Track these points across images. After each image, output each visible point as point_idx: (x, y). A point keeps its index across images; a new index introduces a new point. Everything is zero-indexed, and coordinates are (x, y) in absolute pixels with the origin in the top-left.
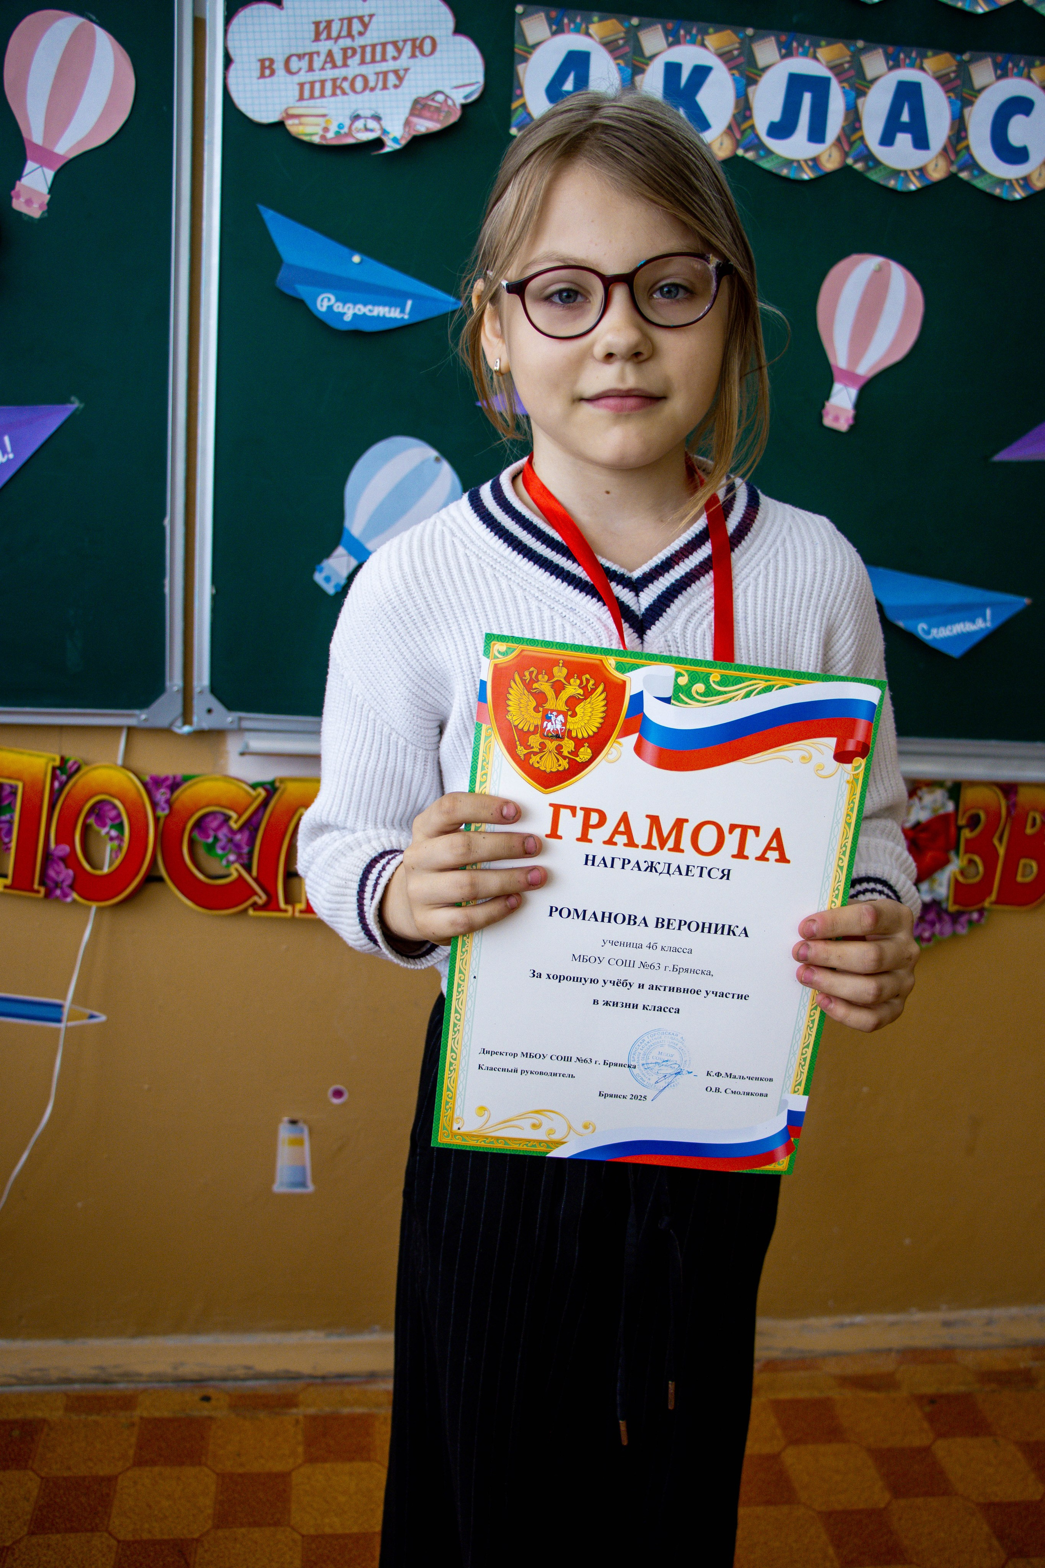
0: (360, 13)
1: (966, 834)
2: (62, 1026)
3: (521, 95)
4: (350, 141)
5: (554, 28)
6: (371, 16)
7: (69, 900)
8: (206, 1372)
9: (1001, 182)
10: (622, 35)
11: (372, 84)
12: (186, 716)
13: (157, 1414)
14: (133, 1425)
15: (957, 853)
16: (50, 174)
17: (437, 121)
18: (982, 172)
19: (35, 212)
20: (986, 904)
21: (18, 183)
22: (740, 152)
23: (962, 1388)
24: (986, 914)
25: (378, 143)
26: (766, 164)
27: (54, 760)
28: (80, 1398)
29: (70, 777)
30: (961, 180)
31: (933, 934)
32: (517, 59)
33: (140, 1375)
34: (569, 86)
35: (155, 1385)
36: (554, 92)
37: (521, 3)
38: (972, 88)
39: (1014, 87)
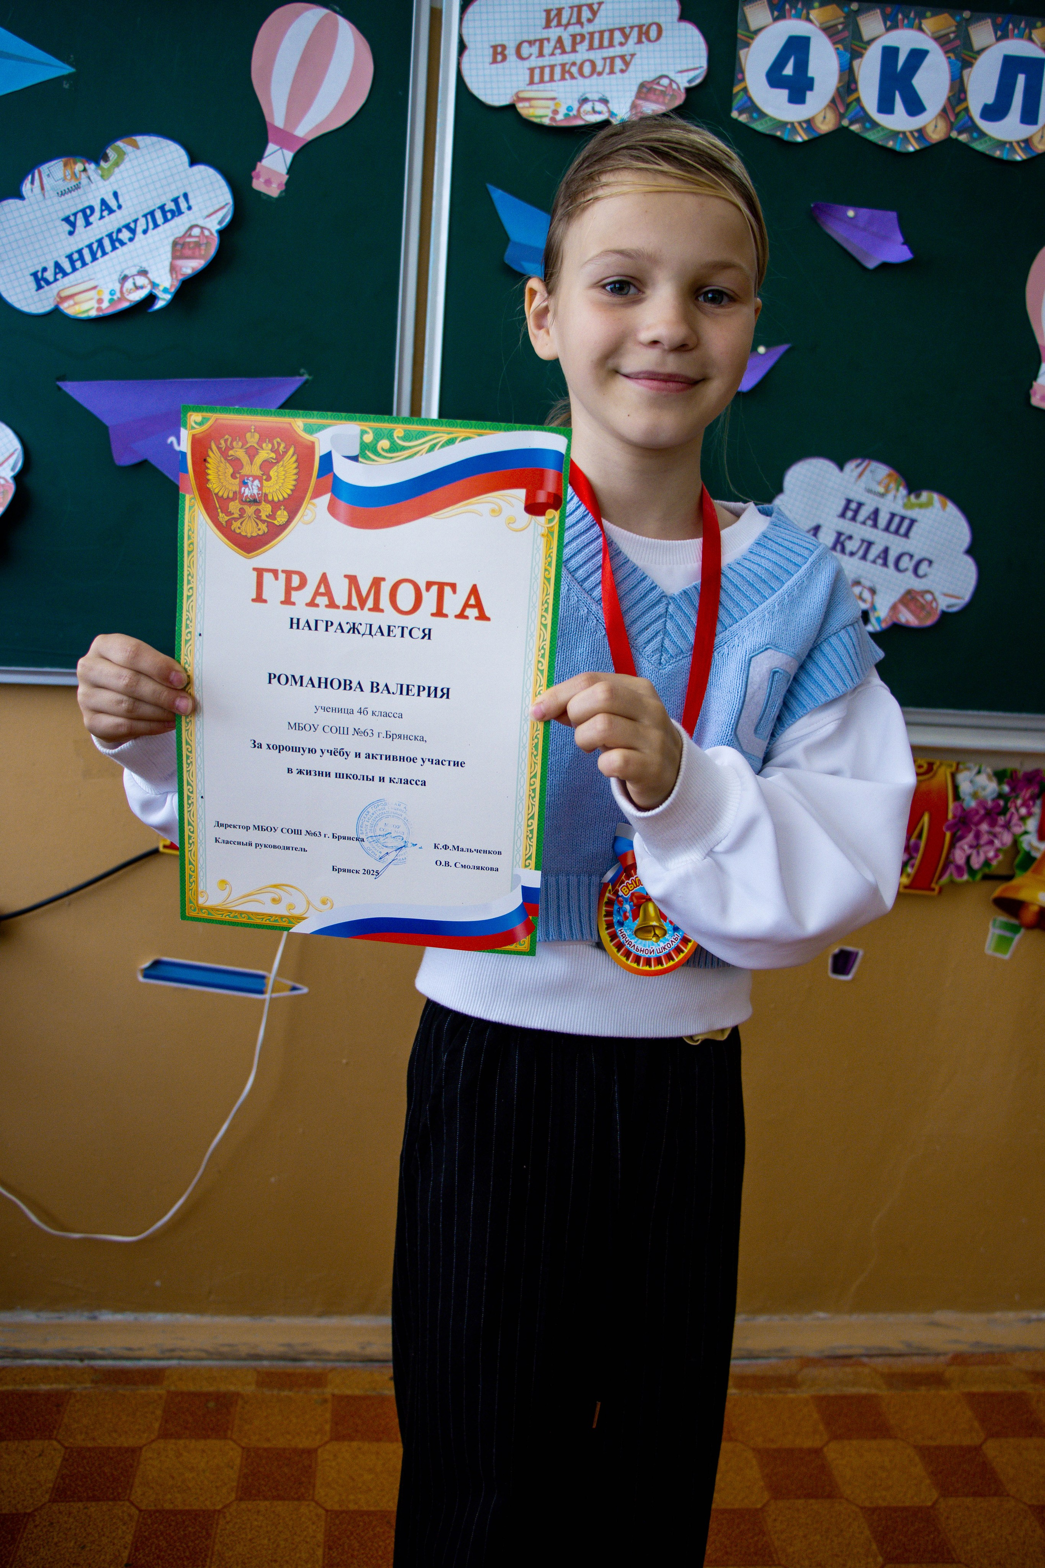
0: (589, 3)
2: (267, 996)
3: (743, 79)
4: (580, 123)
5: (776, 13)
10: (842, 20)
13: (348, 1392)
14: (325, 1401)
16: (289, 155)
19: (274, 191)
21: (259, 164)
22: (954, 135)
26: (979, 146)
28: (269, 1374)
32: (739, 45)
33: (328, 1353)
34: (788, 70)
35: (345, 1364)
36: (775, 78)
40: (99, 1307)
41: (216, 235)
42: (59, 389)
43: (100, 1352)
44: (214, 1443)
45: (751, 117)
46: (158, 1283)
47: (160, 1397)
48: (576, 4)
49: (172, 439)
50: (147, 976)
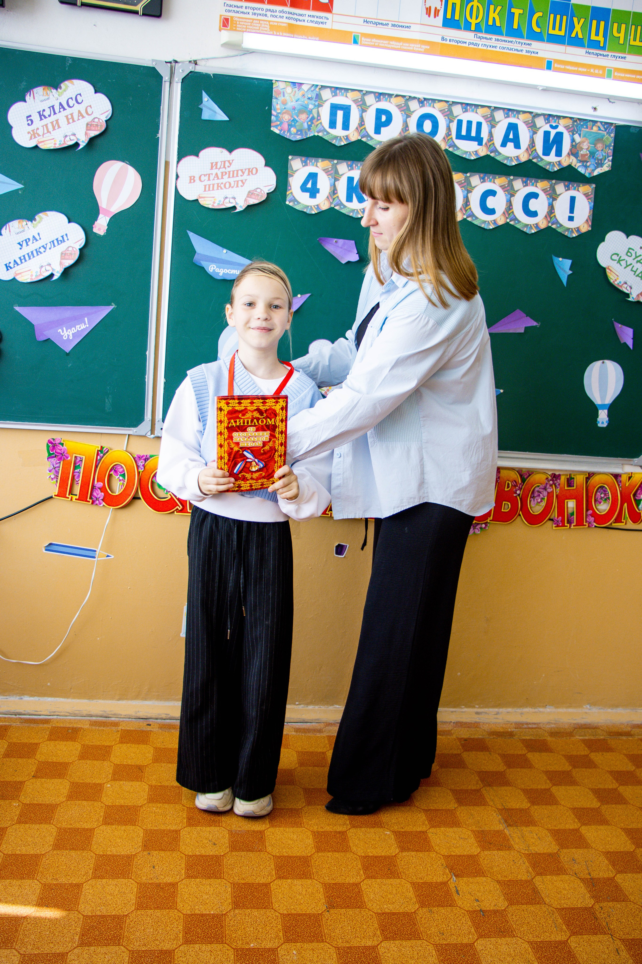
0: (228, 160)
2: (97, 559)
3: (291, 189)
4: (223, 207)
5: (304, 164)
7: (102, 505)
8: (149, 715)
9: (485, 222)
10: (331, 166)
11: (232, 185)
12: (152, 431)
13: (128, 729)
14: (118, 731)
16: (108, 219)
17: (258, 199)
18: (477, 218)
19: (102, 233)
20: (488, 521)
21: (96, 222)
23: (480, 737)
25: (234, 208)
27: (98, 447)
28: (95, 722)
29: (104, 455)
30: (468, 221)
32: (289, 176)
33: (121, 715)
34: (309, 186)
35: (127, 719)
36: (304, 188)
37: (291, 155)
38: (471, 186)
39: (488, 186)
40: (23, 694)
41: (78, 250)
42: (14, 309)
43: (24, 712)
44: (70, 743)
45: (294, 204)
46: (49, 684)
47: (49, 728)
48: (224, 160)
49: (60, 330)
50: (46, 550)
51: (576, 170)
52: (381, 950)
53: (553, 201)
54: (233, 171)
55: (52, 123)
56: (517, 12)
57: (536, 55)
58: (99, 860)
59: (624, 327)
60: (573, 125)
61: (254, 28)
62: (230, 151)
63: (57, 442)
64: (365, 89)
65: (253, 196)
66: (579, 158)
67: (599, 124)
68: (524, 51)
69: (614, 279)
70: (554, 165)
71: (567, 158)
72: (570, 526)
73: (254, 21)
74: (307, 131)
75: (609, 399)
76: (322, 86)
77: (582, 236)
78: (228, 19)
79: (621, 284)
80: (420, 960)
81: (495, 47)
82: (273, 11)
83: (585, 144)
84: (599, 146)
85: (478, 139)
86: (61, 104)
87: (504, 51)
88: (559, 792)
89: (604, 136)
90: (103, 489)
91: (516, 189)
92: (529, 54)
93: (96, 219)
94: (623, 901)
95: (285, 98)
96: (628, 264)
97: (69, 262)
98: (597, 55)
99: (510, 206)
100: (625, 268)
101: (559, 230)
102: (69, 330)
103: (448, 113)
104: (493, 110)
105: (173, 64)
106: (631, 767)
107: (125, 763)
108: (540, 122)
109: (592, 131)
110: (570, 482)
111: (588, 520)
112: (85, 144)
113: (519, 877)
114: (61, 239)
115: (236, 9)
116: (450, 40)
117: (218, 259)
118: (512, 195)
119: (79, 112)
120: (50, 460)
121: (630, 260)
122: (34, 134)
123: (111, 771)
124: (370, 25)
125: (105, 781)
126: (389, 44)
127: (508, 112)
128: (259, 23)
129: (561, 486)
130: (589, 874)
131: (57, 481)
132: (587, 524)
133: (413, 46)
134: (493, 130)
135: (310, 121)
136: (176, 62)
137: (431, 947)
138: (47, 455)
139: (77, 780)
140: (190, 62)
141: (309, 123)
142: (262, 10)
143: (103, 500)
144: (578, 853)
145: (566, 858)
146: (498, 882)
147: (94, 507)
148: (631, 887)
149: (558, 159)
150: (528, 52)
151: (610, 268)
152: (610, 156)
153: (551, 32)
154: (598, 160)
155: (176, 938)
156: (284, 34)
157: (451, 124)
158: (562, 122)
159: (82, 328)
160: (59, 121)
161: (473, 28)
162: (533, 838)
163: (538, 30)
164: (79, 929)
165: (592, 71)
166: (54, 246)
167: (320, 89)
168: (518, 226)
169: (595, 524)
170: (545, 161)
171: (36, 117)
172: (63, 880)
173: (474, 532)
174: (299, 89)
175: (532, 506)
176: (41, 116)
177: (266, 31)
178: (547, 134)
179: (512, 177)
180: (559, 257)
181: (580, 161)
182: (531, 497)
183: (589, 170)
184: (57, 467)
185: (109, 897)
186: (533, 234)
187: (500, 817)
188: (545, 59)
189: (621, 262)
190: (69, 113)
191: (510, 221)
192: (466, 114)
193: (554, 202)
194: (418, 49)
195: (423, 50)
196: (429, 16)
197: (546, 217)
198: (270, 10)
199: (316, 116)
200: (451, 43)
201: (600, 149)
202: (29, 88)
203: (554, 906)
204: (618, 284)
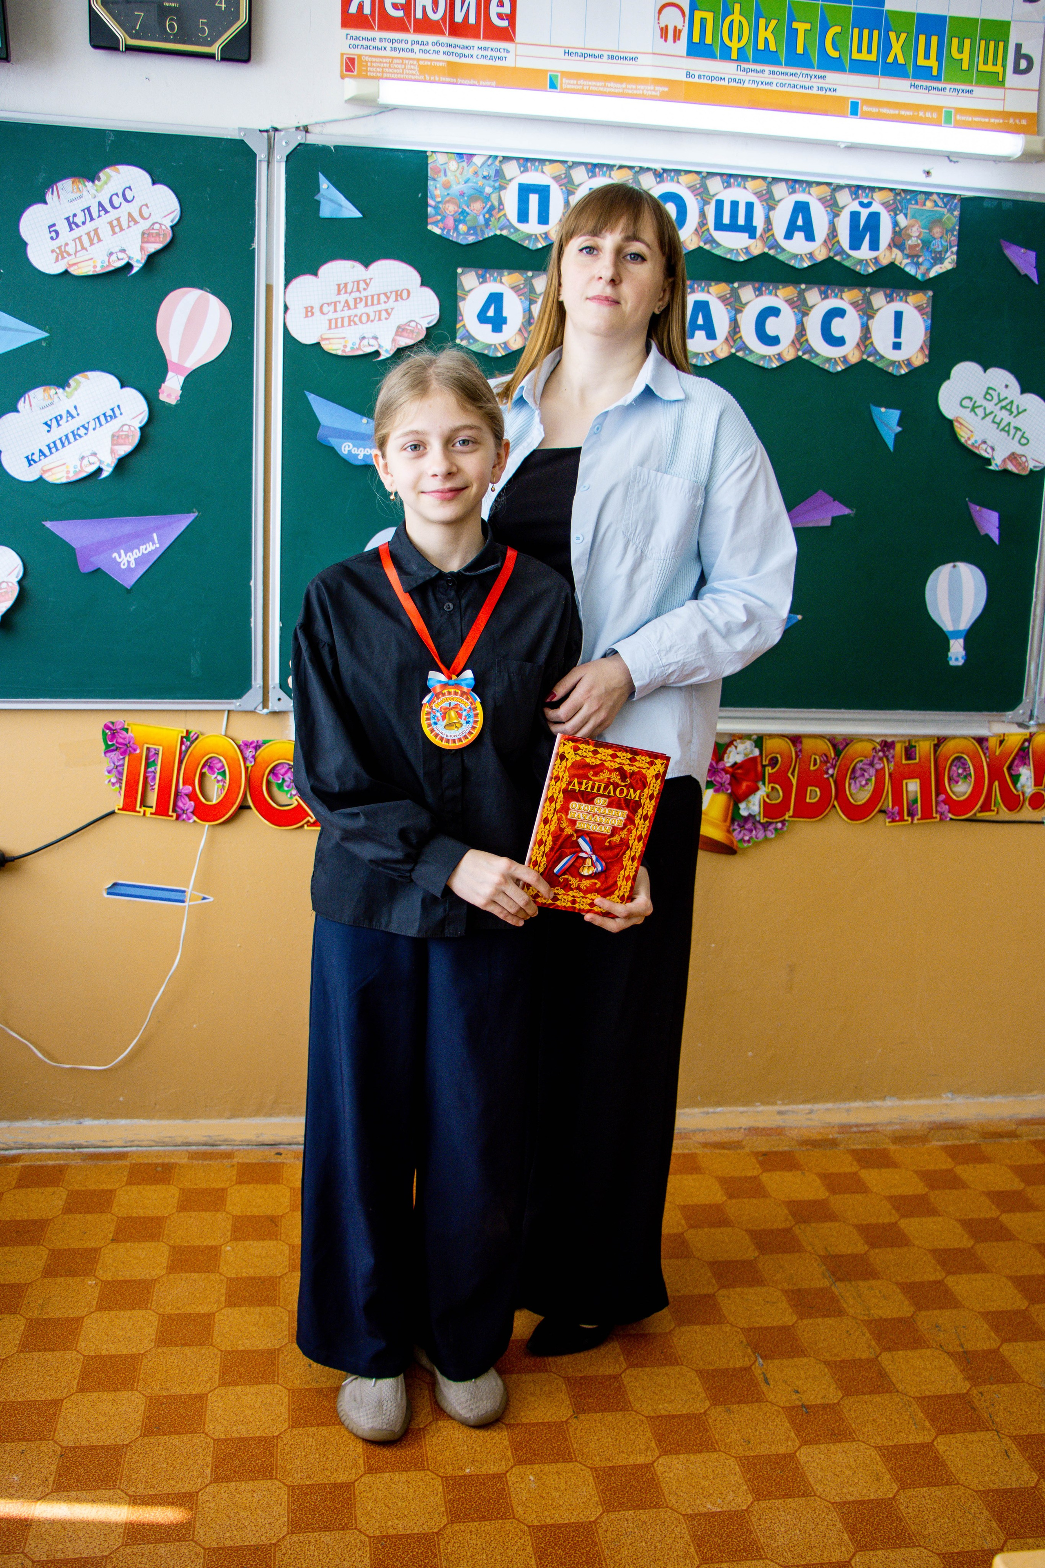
0: (364, 278)
1: (769, 770)
2: (186, 904)
3: (462, 320)
4: (360, 353)
5: (481, 281)
6: (371, 279)
7: (191, 821)
8: (278, 1139)
9: (764, 357)
10: (522, 282)
11: (372, 318)
12: (265, 703)
13: (248, 1161)
14: (233, 1166)
15: (764, 784)
16: (182, 379)
17: (412, 338)
18: (751, 352)
19: (173, 401)
20: (786, 817)
21: (163, 385)
23: (787, 1149)
24: (787, 824)
25: (377, 353)
27: (182, 732)
28: (196, 1153)
29: (192, 743)
30: (738, 357)
31: (751, 837)
32: (458, 299)
33: (235, 1141)
34: (491, 313)
35: (245, 1147)
36: (482, 318)
37: (461, 266)
38: (741, 303)
39: (767, 301)
40: (83, 1116)
41: (138, 430)
42: (44, 526)
43: (85, 1144)
44: (161, 1187)
45: (469, 343)
46: (121, 1099)
47: (126, 1166)
48: (356, 279)
49: (115, 555)
50: (109, 893)
51: (903, 270)
52: (659, 1470)
53: (868, 319)
54: (373, 296)
55: (88, 234)
56: (801, 27)
57: (834, 94)
58: (227, 1359)
59: (984, 510)
60: (895, 200)
61: (395, 71)
62: (367, 265)
63: (118, 727)
64: (570, 159)
65: (405, 334)
66: (907, 252)
67: (935, 197)
68: (815, 89)
69: (966, 437)
70: (867, 264)
71: (888, 253)
72: (912, 820)
73: (395, 61)
74: (484, 228)
75: (965, 623)
76: (504, 158)
77: (915, 372)
78: (354, 59)
79: (976, 445)
80: (718, 1480)
81: (770, 84)
82: (422, 44)
83: (915, 229)
84: (937, 231)
85: (749, 229)
86: (100, 204)
87: (783, 89)
88: (911, 1226)
89: (943, 214)
90: (192, 796)
91: (810, 304)
92: (823, 93)
93: (163, 380)
94: (1013, 1382)
95: (448, 178)
96: (988, 411)
97: (124, 449)
98: (928, 88)
99: (801, 331)
100: (983, 419)
101: (880, 365)
102: (130, 554)
103: (701, 190)
104: (770, 183)
105: (272, 133)
106: (1017, 1184)
107: (249, 1214)
108: (843, 197)
109: (924, 208)
110: (910, 752)
111: (939, 809)
112: (141, 265)
113: (857, 1355)
114: (111, 413)
115: (365, 43)
116: (700, 77)
117: (355, 433)
118: (805, 314)
119: (130, 215)
120: (108, 754)
121: (990, 406)
122: (61, 253)
123: (229, 1227)
124: (574, 58)
125: (222, 1242)
126: (605, 86)
127: (794, 184)
128: (402, 64)
129: (897, 758)
130: (962, 1345)
131: (120, 787)
132: (938, 816)
133: (642, 89)
134: (771, 214)
135: (488, 212)
136: (276, 130)
137: (732, 1462)
138: (103, 748)
139: (178, 1242)
140: (297, 128)
141: (487, 216)
142: (406, 42)
143: (193, 813)
144: (943, 1317)
145: (925, 1324)
146: (827, 1363)
147: (180, 825)
148: (1024, 1362)
149: (874, 254)
150: (821, 89)
151: (960, 420)
152: (953, 246)
153: (856, 56)
154: (936, 252)
155: (355, 1465)
156: (442, 79)
157: (706, 208)
158: (877, 196)
159: (149, 549)
160: (99, 231)
161: (734, 56)
162: (875, 1296)
163: (834, 54)
164: (209, 1459)
165: (921, 114)
166: (101, 425)
167: (500, 162)
168: (816, 361)
169: (950, 815)
170: (854, 258)
171: (62, 227)
172: (177, 1390)
173: (765, 835)
174: (468, 164)
175: (853, 791)
176: (71, 224)
177: (414, 75)
178: (855, 216)
179: (803, 286)
180: (881, 406)
181: (908, 256)
182: (850, 779)
183: (923, 268)
184: (120, 766)
185: (248, 1412)
186: (838, 373)
187: (824, 1267)
188: (848, 98)
189: (976, 410)
190: (113, 218)
191: (804, 354)
192: (729, 190)
193: (870, 322)
194: (650, 93)
195: (658, 94)
196: (666, 40)
197: (858, 345)
198: (418, 42)
199: (496, 204)
200: (702, 81)
201: (937, 235)
202: (51, 182)
203: (911, 1393)
204: (973, 445)
